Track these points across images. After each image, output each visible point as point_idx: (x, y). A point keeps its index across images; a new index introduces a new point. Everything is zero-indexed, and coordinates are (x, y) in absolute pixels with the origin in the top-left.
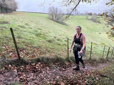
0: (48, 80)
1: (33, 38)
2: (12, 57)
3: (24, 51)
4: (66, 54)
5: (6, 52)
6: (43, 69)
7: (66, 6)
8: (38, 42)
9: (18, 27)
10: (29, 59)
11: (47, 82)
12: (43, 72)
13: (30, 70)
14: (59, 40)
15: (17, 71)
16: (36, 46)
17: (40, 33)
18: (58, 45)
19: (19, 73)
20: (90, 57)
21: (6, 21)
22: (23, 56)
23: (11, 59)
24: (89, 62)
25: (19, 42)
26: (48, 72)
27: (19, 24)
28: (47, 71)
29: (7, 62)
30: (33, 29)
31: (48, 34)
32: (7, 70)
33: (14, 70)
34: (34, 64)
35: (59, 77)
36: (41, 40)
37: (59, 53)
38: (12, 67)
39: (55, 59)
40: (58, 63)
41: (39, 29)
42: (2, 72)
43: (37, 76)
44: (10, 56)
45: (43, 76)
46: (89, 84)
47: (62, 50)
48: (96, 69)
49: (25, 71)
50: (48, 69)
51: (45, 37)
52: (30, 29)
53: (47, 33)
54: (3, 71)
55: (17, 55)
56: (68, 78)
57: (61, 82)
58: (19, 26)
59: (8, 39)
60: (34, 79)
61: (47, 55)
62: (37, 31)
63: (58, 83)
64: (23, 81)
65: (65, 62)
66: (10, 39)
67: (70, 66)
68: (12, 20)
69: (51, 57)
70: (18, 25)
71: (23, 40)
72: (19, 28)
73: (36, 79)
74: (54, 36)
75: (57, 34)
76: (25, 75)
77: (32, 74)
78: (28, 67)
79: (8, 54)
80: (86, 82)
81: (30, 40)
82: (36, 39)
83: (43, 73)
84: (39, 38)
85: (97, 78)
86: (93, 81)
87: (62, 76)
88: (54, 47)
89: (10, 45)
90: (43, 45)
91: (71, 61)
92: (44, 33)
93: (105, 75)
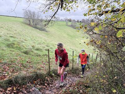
1: (3, 50)
4: (47, 67)
7: (44, 13)
8: (9, 55)
14: (39, 50)
16: (6, 61)
17: (14, 42)
18: (37, 56)
20: (73, 66)
24: (72, 73)
31: (24, 42)
36: (14, 53)
37: (39, 67)
40: (37, 81)
41: (12, 37)
47: (42, 62)
51: (20, 47)
53: (22, 42)
62: (8, 40)
65: (46, 77)
69: (28, 75)
74: (32, 45)
75: (36, 42)
82: (7, 51)
84: (11, 49)
85: (81, 91)
88: (32, 60)
90: (16, 59)
91: (54, 75)
92: (18, 42)
93: (88, 85)
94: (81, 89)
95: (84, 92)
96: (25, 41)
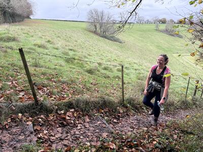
0: (88, 139)
1: (61, 66)
2: (23, 99)
3: (45, 89)
4: (120, 94)
5: (13, 90)
6: (78, 121)
7: (119, 7)
8: (69, 72)
9: (34, 47)
10: (53, 102)
11: (86, 143)
12: (79, 125)
13: (55, 123)
14: (107, 70)
15: (32, 125)
16: (65, 80)
17: (74, 57)
18: (105, 78)
19: (35, 128)
21: (12, 36)
22: (43, 97)
23: (22, 104)
25: (35, 72)
26: (87, 126)
27: (35, 42)
28: (85, 124)
29: (14, 108)
30: (61, 50)
31: (87, 58)
32: (15, 122)
33: (28, 123)
34: (62, 112)
35: (107, 134)
36: (74, 70)
37: (108, 92)
38: (23, 117)
39: (99, 103)
40: (105, 110)
41: (71, 50)
42: (7, 127)
43: (67, 133)
44: (21, 98)
45: (78, 133)
46: (160, 146)
47: (113, 86)
48: (173, 119)
49: (47, 124)
50: (88, 120)
51: (82, 64)
52: (56, 50)
53: (85, 57)
54: (7, 124)
55: (32, 97)
56: (124, 136)
57: (110, 142)
58: (35, 45)
59: (17, 68)
60: (63, 138)
61: (86, 96)
62: (66, 54)
63: (105, 144)
64: (42, 143)
65: (118, 108)
66: (21, 68)
67: (127, 115)
68: (23, 35)
69: (92, 99)
70: (33, 44)
71: (43, 70)
72: (36, 48)
73: (66, 138)
74: (98, 62)
76: (47, 132)
77: (59, 129)
78: (52, 118)
79: (17, 95)
80: (155, 142)
81: (55, 69)
82: (66, 67)
83: (79, 128)
84: (71, 66)
85: (175, 136)
86: (167, 141)
87: (112, 133)
88: (98, 82)
89: (21, 78)
90: (78, 79)
91: (129, 106)
92: (80, 57)
93: (189, 130)
94: (175, 134)
95: (180, 139)
96: (89, 57)
